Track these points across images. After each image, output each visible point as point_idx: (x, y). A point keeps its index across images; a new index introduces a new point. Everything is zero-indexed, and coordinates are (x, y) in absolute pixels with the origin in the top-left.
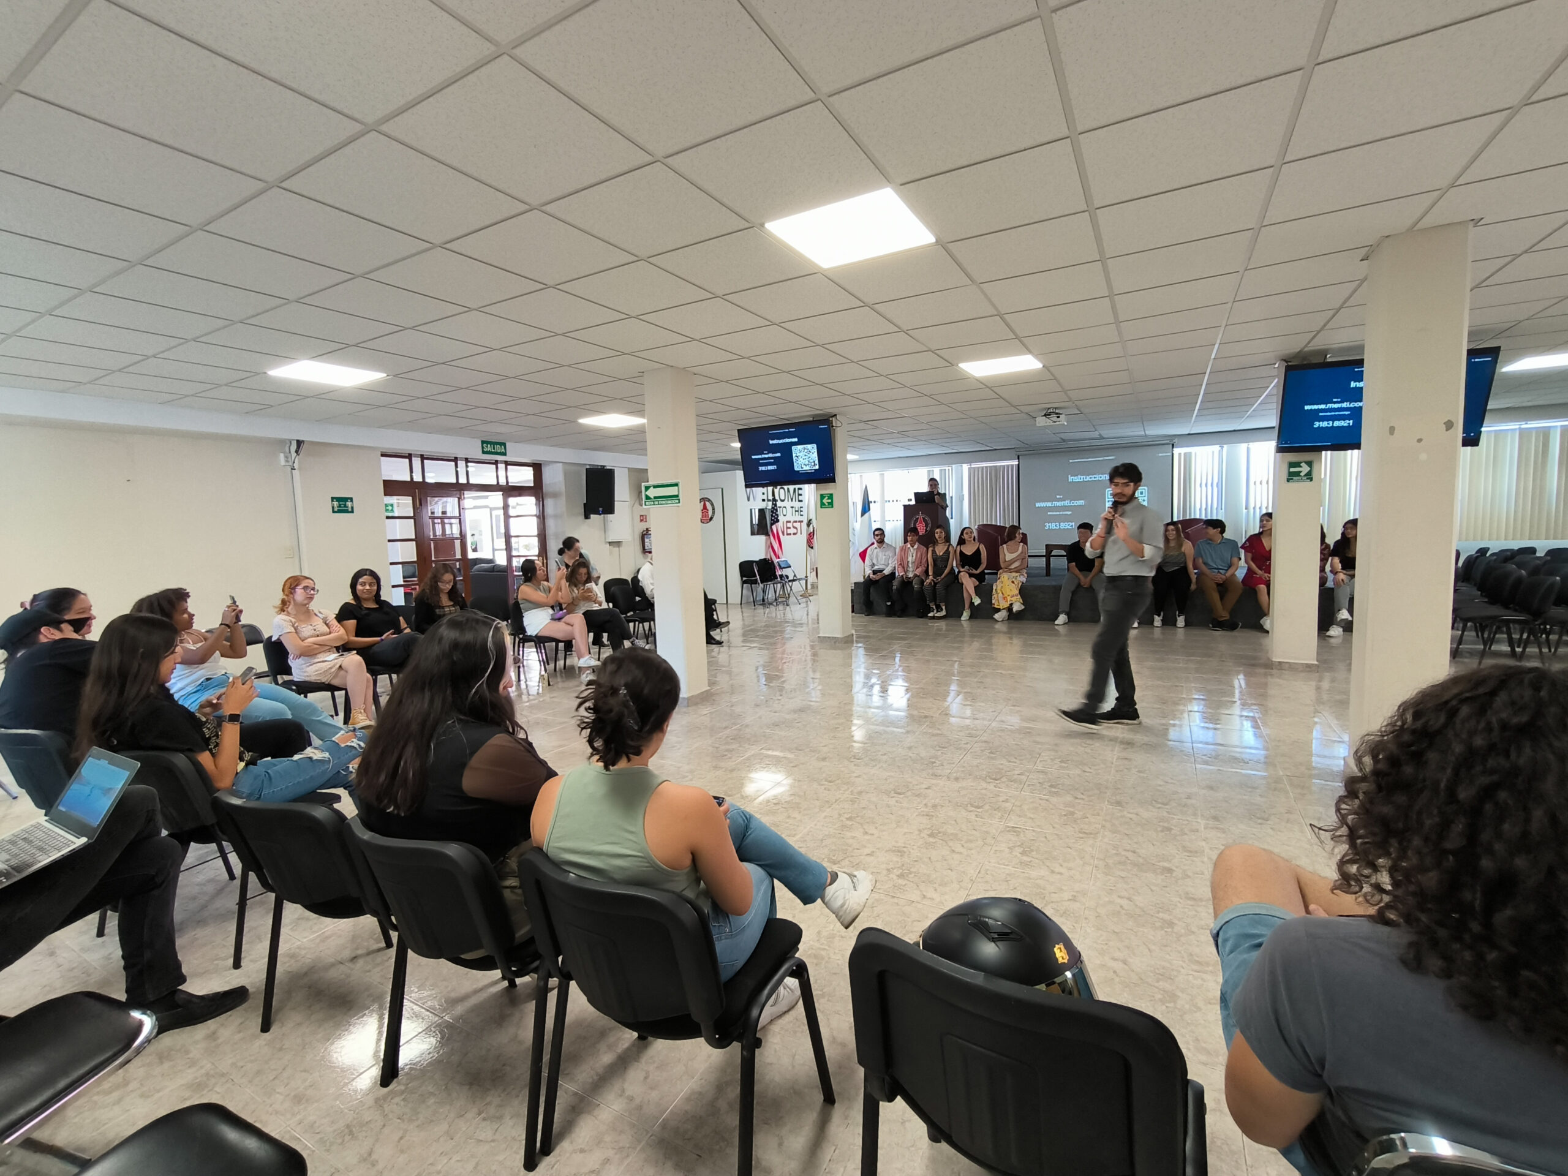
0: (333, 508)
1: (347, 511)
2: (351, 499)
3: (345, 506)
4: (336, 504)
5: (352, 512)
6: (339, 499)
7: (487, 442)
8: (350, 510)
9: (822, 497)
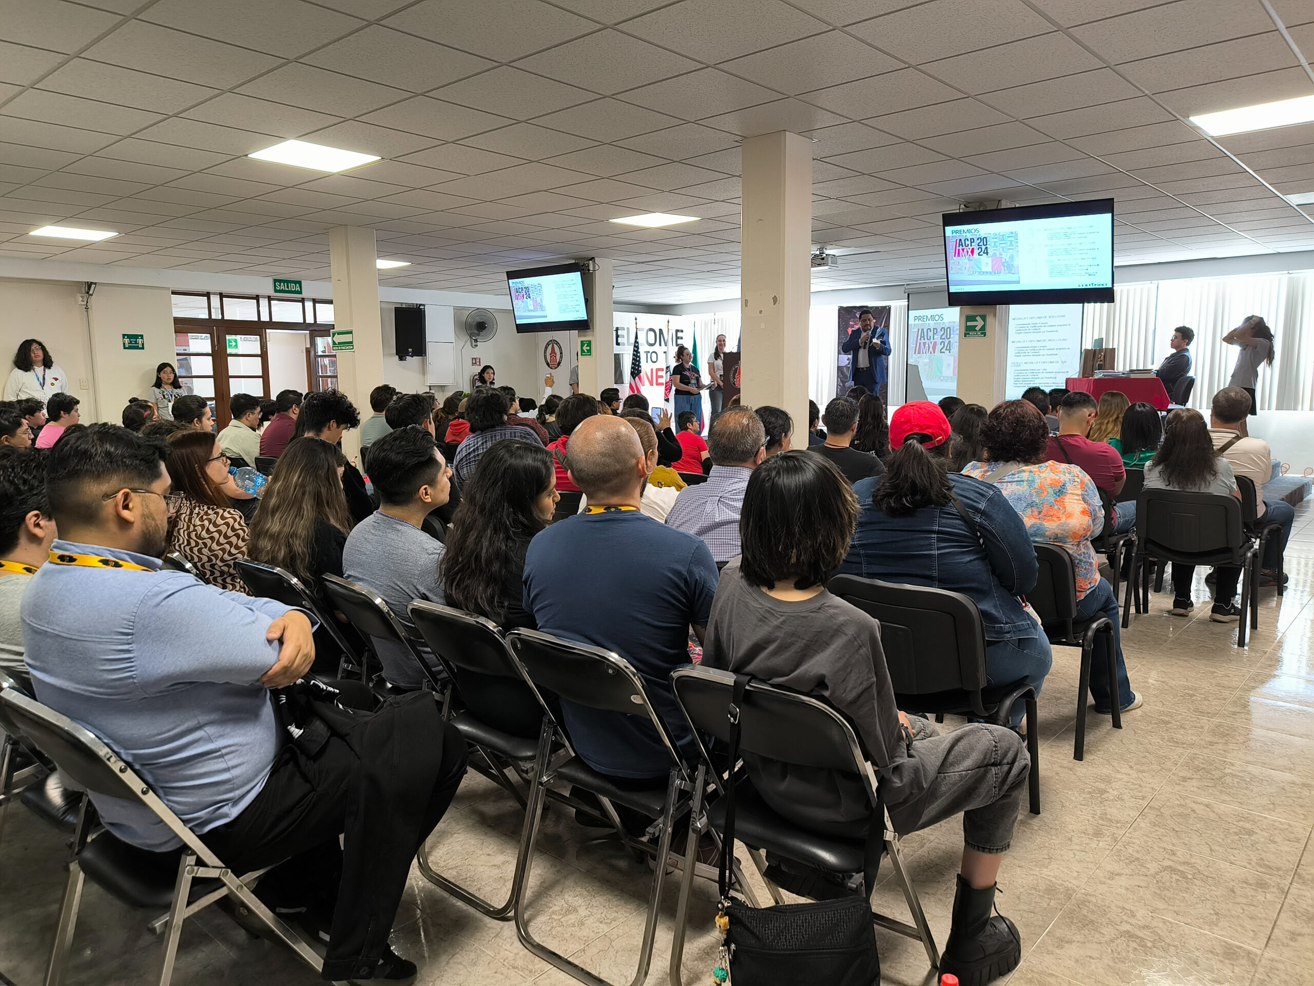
0: (124, 344)
1: (138, 348)
2: (142, 336)
3: (136, 342)
4: (127, 340)
5: (143, 348)
6: (129, 336)
7: (280, 281)
8: (140, 346)
9: (582, 343)
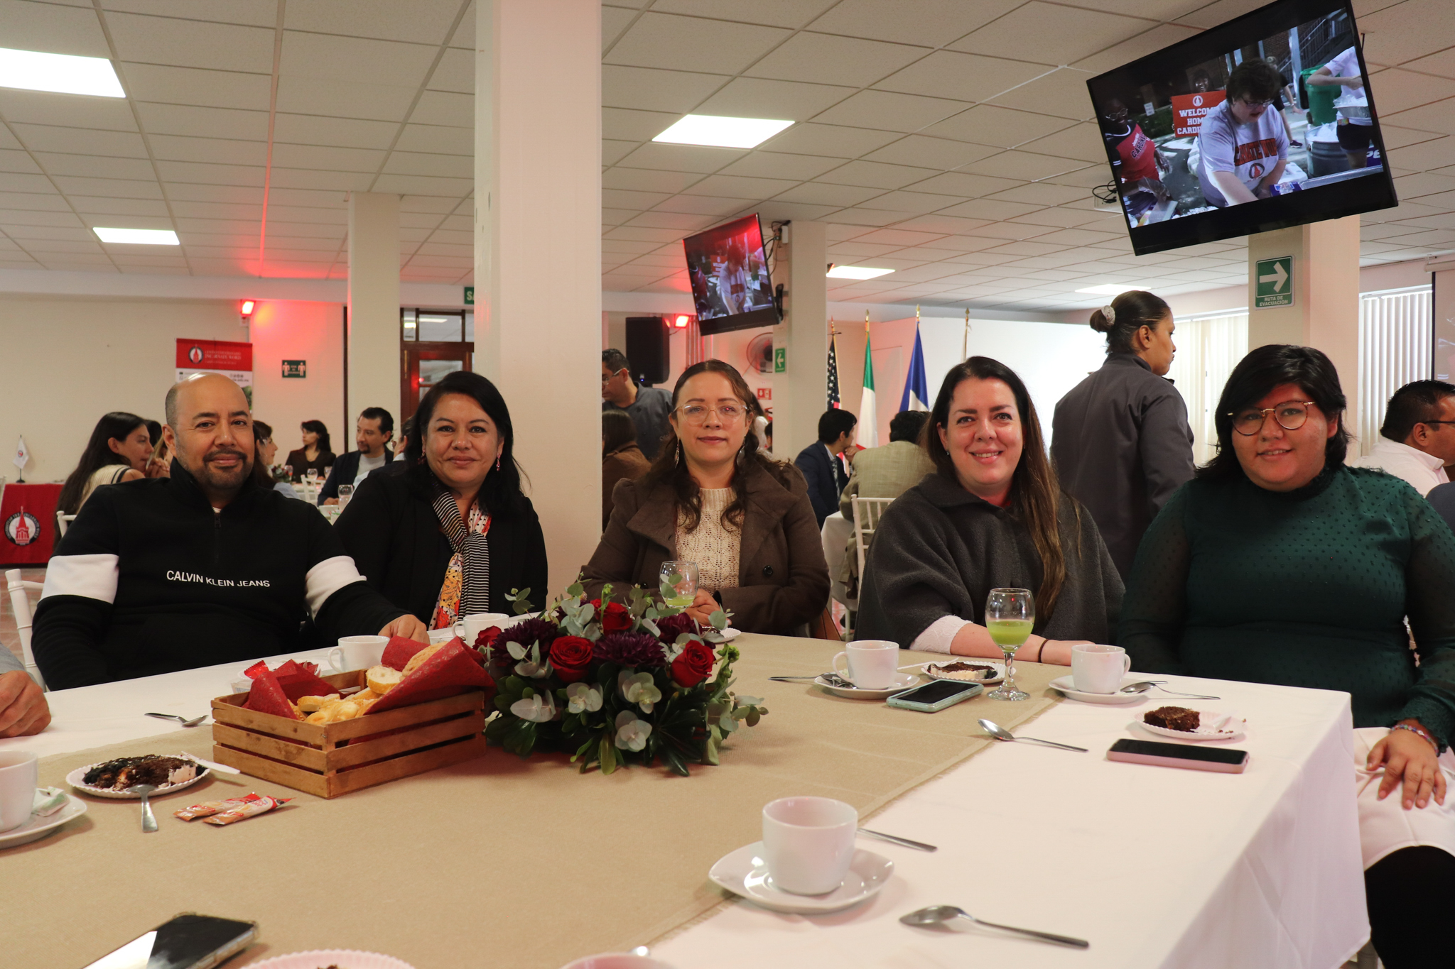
0: (283, 372)
1: (298, 376)
2: (304, 363)
3: (297, 370)
4: (287, 367)
5: (304, 376)
6: (291, 363)
8: (302, 374)
